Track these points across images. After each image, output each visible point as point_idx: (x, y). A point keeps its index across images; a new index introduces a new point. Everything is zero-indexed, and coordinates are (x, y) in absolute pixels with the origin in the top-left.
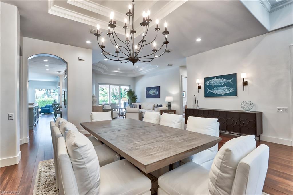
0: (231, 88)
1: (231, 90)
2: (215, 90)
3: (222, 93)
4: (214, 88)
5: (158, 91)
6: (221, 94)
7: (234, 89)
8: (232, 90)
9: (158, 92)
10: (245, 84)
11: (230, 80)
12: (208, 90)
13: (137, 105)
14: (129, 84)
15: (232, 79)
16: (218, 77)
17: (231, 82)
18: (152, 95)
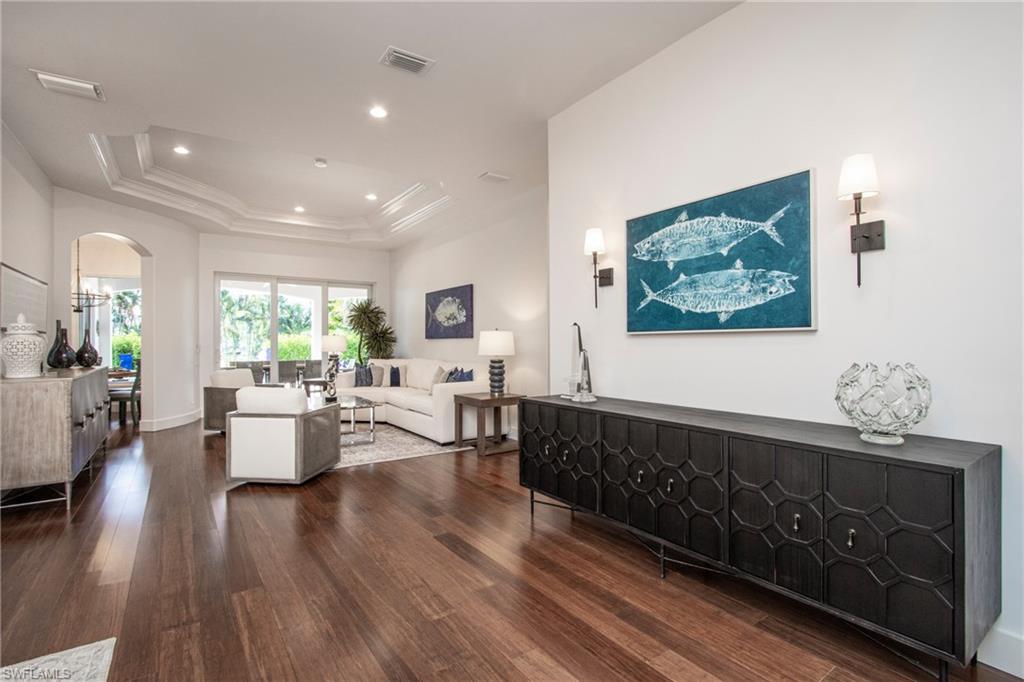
0: (776, 273)
1: (774, 289)
2: (683, 292)
3: (718, 309)
4: (678, 277)
5: (464, 307)
6: (715, 315)
7: (794, 278)
8: (780, 285)
9: (464, 313)
10: (868, 238)
11: (770, 222)
12: (647, 289)
13: (382, 369)
14: (371, 281)
15: (780, 213)
16: (695, 210)
17: (774, 235)
18: (446, 324)
